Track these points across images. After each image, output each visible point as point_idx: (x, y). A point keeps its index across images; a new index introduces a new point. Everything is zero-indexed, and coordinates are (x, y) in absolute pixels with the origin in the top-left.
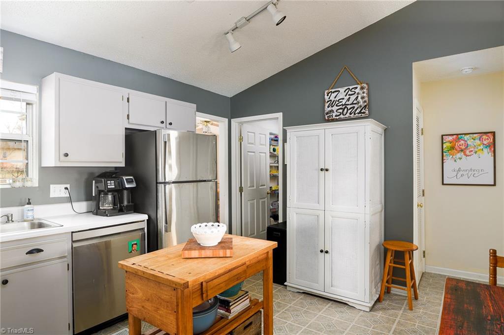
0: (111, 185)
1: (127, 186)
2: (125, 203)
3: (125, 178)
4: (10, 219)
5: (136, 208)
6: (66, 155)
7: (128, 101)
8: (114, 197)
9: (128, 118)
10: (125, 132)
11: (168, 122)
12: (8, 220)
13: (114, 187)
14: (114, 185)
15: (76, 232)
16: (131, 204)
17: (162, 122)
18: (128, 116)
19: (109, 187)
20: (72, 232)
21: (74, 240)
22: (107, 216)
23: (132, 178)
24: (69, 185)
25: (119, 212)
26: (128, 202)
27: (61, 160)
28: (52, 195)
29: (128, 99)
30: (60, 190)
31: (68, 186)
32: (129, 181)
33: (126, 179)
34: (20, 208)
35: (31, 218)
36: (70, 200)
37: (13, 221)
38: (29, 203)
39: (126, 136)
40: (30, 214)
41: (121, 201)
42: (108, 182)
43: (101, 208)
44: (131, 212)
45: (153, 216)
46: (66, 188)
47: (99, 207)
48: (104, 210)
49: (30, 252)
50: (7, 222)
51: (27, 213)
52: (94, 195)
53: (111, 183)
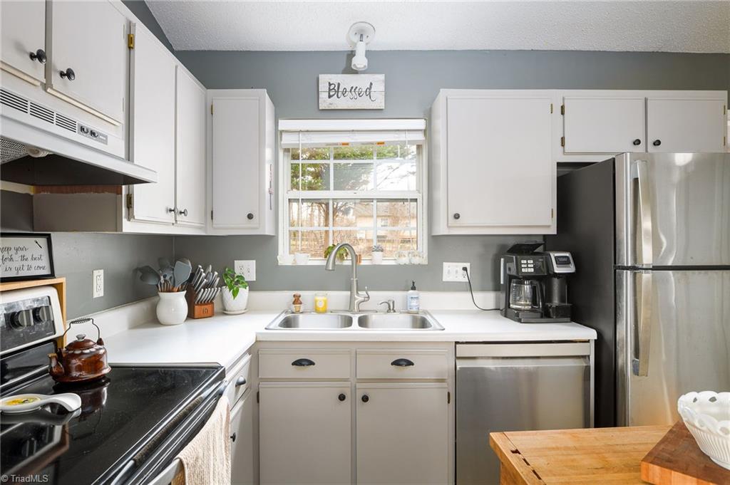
0: (528, 266)
1: (558, 270)
2: (556, 301)
3: (553, 255)
4: (392, 308)
5: (575, 314)
6: (457, 216)
7: (563, 113)
8: (534, 289)
9: (563, 145)
10: (557, 171)
11: (651, 139)
12: (390, 309)
13: (532, 270)
14: (534, 267)
15: (462, 343)
16: (566, 304)
17: (637, 142)
18: (563, 139)
19: (523, 270)
20: (457, 343)
21: (458, 355)
22: (520, 321)
23: (567, 254)
24: (469, 264)
25: (542, 317)
26: (562, 300)
27: (449, 225)
28: (446, 278)
29: (563, 108)
30: (457, 272)
31: (467, 265)
32: (561, 262)
33: (556, 257)
34: (404, 293)
35: (414, 310)
36: (469, 287)
37: (395, 311)
38: (413, 288)
39: (558, 178)
40: (414, 303)
41: (548, 297)
42: (523, 262)
43: (511, 305)
44: (566, 319)
45: (608, 334)
46: (465, 269)
47: (509, 304)
48: (516, 309)
49: (397, 363)
50: (388, 312)
51: (410, 303)
52: (502, 282)
53: (527, 264)
